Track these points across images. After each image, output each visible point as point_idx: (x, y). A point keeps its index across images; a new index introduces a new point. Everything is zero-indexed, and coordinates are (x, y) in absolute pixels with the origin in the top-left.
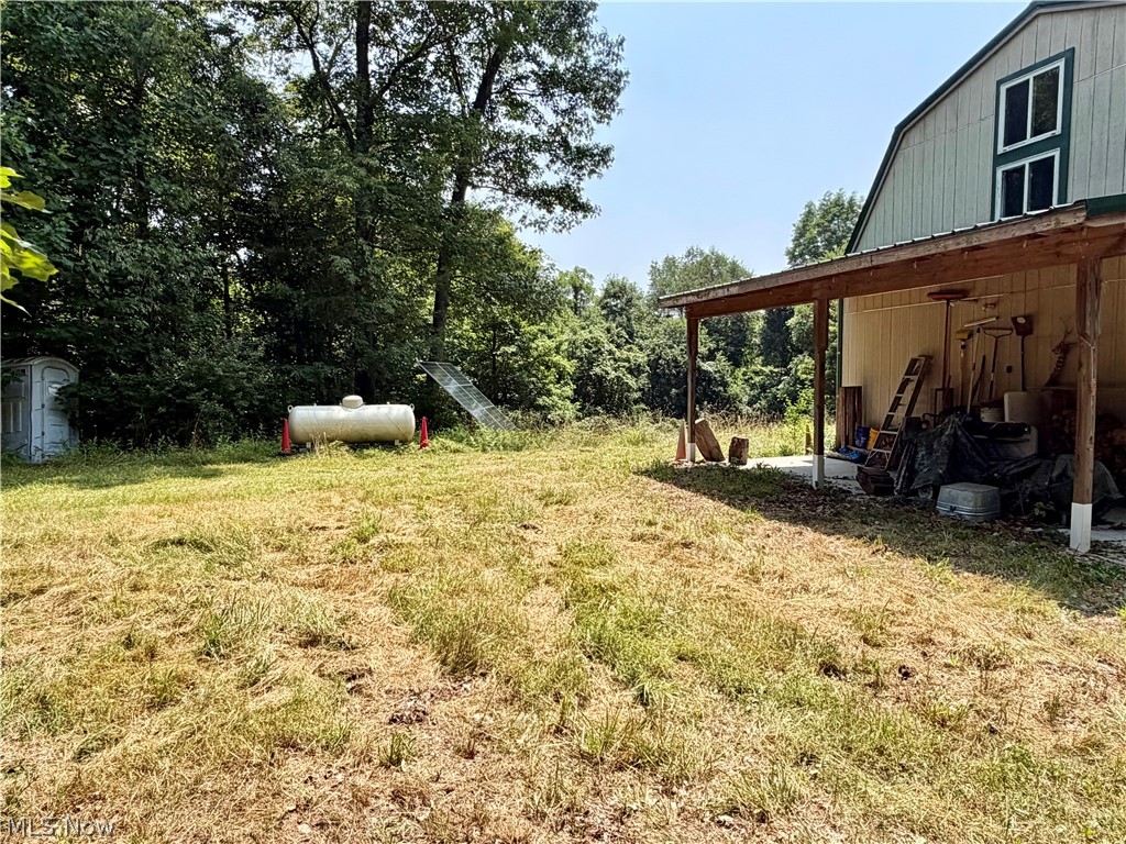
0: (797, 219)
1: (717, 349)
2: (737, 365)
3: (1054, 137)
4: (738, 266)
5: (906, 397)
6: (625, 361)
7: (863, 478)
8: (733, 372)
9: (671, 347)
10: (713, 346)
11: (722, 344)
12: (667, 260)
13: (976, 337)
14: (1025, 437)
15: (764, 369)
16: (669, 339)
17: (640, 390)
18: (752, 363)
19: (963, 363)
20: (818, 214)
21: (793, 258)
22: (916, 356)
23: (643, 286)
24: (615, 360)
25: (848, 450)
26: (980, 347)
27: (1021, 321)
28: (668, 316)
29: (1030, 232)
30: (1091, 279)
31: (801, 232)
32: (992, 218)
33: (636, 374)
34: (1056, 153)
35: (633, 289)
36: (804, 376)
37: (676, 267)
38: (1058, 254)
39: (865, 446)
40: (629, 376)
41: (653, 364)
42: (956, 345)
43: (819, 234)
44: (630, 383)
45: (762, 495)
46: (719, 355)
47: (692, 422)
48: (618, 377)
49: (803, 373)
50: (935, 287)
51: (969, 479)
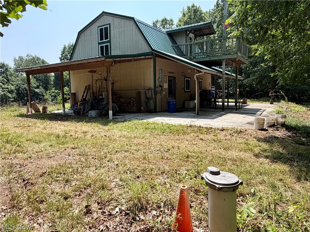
0: (62, 49)
1: (40, 85)
2: (47, 90)
3: (108, 41)
4: (44, 61)
5: (85, 95)
6: (7, 88)
7: (74, 112)
8: (45, 92)
9: (23, 84)
10: (38, 84)
11: (41, 84)
12: (19, 57)
13: (98, 81)
14: (104, 100)
15: (55, 91)
16: (23, 82)
17: (13, 98)
18: (51, 89)
19: (96, 87)
20: (67, 48)
21: (61, 60)
22: (87, 85)
23: (12, 65)
24: (2, 88)
25: (73, 108)
26: (99, 83)
27: (105, 78)
28: (22, 75)
29: (97, 60)
30: (109, 70)
31: (63, 52)
32: (99, 56)
33: (11, 93)
34: (109, 44)
35: (7, 66)
36: (66, 93)
37: (23, 59)
38: (104, 65)
39: (77, 106)
40: (9, 94)
41: (18, 90)
42: (94, 83)
43: (68, 54)
44: (9, 96)
45: (50, 117)
46: (40, 87)
47: (31, 103)
48: (4, 94)
49: (66, 92)
50: (89, 70)
51: (95, 109)
